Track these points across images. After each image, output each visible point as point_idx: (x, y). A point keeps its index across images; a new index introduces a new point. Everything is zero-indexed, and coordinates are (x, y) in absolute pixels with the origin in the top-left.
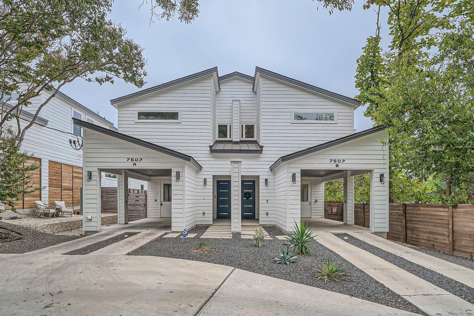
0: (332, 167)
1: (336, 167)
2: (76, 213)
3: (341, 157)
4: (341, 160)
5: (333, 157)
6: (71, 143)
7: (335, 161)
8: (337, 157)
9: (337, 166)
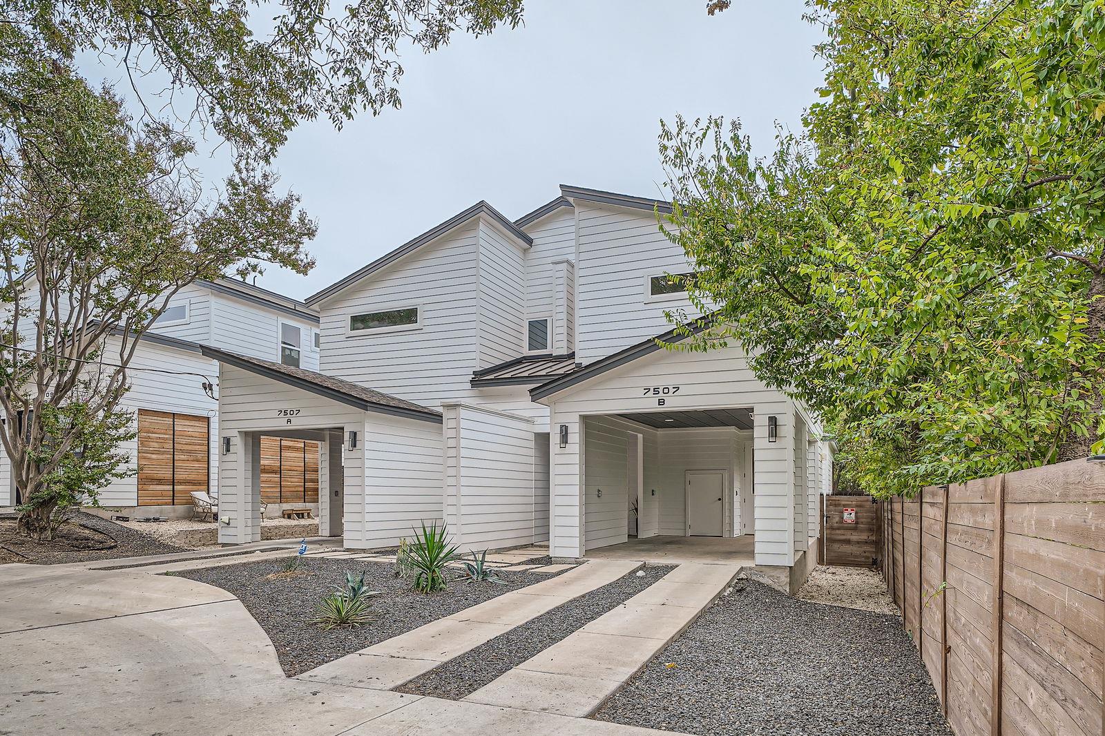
0: (649, 405)
1: (659, 405)
2: (286, 516)
3: (670, 381)
4: (671, 388)
5: (652, 383)
6: (205, 389)
7: (656, 391)
8: (660, 382)
9: (661, 402)
